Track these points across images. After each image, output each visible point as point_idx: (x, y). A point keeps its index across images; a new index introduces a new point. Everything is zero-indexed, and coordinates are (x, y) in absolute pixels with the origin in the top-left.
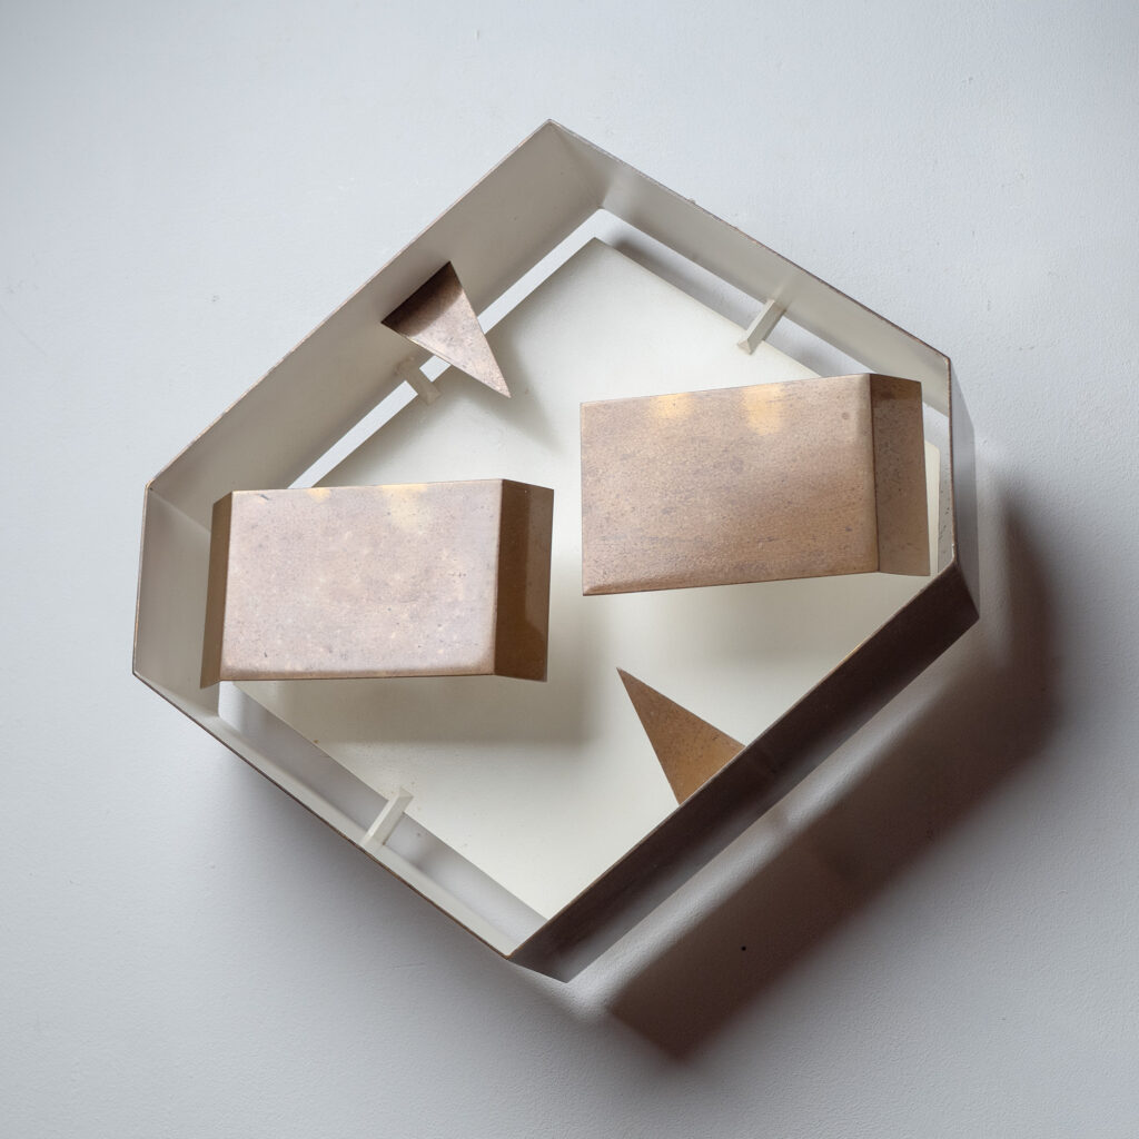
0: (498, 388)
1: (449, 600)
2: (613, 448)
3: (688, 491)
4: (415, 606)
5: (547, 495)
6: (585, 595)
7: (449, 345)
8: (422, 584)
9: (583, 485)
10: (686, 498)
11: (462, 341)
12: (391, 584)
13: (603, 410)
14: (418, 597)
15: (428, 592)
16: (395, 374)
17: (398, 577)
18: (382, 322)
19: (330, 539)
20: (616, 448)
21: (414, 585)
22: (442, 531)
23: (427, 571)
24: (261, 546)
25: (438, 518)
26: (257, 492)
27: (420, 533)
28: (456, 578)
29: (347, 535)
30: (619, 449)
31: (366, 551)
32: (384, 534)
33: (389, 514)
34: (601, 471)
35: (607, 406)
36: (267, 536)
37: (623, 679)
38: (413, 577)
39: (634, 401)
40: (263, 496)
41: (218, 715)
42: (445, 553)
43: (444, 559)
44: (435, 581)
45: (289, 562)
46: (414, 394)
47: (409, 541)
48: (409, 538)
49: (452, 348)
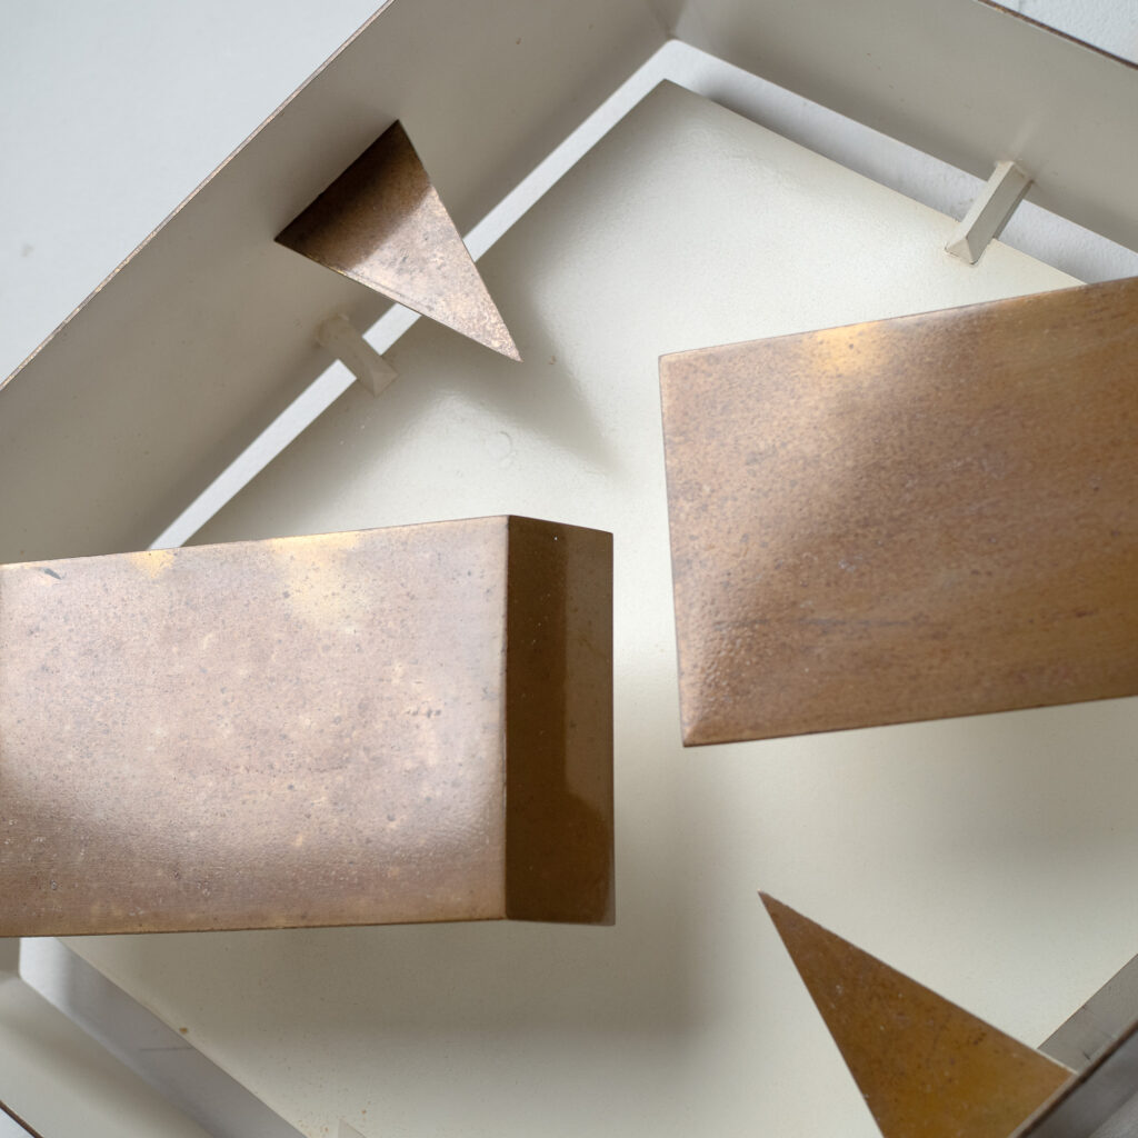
0: (495, 345)
1: (409, 765)
2: (730, 440)
3: (892, 519)
4: (340, 779)
5: (600, 544)
6: (687, 745)
7: (400, 272)
8: (355, 733)
9: (673, 518)
10: (890, 535)
11: (425, 261)
12: (293, 735)
13: (705, 367)
14: (348, 760)
15: (367, 750)
16: (317, 346)
17: (306, 720)
18: (277, 240)
19: (175, 650)
20: (737, 440)
21: (340, 736)
22: (391, 624)
23: (363, 708)
24: (44, 668)
25: (382, 599)
26: (38, 564)
27: (349, 630)
28: (420, 719)
29: (206, 641)
30: (743, 442)
31: (242, 672)
32: (277, 636)
33: (286, 595)
34: (707, 489)
35: (713, 357)
36: (56, 649)
37: (774, 916)
38: (337, 720)
39: (768, 346)
40: (49, 572)
41: (18, 975)
42: (398, 668)
43: (396, 681)
44: (379, 726)
45: (98, 699)
46: (350, 378)
47: (326, 648)
48: (326, 641)
49: (407, 277)
